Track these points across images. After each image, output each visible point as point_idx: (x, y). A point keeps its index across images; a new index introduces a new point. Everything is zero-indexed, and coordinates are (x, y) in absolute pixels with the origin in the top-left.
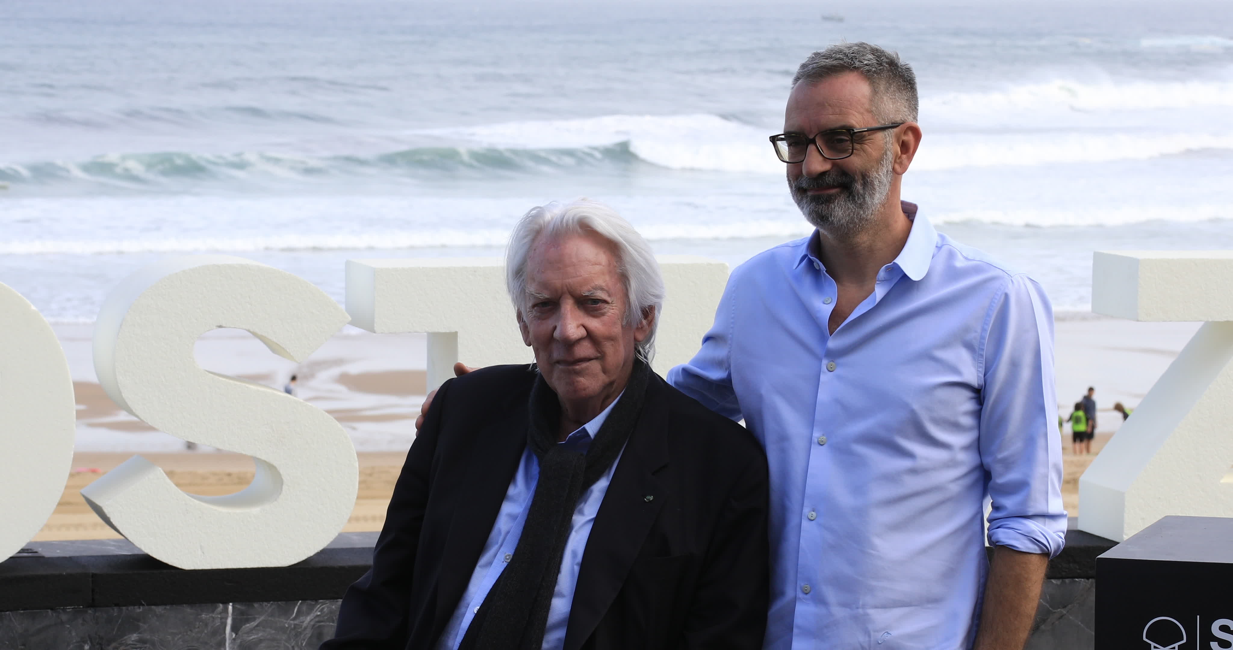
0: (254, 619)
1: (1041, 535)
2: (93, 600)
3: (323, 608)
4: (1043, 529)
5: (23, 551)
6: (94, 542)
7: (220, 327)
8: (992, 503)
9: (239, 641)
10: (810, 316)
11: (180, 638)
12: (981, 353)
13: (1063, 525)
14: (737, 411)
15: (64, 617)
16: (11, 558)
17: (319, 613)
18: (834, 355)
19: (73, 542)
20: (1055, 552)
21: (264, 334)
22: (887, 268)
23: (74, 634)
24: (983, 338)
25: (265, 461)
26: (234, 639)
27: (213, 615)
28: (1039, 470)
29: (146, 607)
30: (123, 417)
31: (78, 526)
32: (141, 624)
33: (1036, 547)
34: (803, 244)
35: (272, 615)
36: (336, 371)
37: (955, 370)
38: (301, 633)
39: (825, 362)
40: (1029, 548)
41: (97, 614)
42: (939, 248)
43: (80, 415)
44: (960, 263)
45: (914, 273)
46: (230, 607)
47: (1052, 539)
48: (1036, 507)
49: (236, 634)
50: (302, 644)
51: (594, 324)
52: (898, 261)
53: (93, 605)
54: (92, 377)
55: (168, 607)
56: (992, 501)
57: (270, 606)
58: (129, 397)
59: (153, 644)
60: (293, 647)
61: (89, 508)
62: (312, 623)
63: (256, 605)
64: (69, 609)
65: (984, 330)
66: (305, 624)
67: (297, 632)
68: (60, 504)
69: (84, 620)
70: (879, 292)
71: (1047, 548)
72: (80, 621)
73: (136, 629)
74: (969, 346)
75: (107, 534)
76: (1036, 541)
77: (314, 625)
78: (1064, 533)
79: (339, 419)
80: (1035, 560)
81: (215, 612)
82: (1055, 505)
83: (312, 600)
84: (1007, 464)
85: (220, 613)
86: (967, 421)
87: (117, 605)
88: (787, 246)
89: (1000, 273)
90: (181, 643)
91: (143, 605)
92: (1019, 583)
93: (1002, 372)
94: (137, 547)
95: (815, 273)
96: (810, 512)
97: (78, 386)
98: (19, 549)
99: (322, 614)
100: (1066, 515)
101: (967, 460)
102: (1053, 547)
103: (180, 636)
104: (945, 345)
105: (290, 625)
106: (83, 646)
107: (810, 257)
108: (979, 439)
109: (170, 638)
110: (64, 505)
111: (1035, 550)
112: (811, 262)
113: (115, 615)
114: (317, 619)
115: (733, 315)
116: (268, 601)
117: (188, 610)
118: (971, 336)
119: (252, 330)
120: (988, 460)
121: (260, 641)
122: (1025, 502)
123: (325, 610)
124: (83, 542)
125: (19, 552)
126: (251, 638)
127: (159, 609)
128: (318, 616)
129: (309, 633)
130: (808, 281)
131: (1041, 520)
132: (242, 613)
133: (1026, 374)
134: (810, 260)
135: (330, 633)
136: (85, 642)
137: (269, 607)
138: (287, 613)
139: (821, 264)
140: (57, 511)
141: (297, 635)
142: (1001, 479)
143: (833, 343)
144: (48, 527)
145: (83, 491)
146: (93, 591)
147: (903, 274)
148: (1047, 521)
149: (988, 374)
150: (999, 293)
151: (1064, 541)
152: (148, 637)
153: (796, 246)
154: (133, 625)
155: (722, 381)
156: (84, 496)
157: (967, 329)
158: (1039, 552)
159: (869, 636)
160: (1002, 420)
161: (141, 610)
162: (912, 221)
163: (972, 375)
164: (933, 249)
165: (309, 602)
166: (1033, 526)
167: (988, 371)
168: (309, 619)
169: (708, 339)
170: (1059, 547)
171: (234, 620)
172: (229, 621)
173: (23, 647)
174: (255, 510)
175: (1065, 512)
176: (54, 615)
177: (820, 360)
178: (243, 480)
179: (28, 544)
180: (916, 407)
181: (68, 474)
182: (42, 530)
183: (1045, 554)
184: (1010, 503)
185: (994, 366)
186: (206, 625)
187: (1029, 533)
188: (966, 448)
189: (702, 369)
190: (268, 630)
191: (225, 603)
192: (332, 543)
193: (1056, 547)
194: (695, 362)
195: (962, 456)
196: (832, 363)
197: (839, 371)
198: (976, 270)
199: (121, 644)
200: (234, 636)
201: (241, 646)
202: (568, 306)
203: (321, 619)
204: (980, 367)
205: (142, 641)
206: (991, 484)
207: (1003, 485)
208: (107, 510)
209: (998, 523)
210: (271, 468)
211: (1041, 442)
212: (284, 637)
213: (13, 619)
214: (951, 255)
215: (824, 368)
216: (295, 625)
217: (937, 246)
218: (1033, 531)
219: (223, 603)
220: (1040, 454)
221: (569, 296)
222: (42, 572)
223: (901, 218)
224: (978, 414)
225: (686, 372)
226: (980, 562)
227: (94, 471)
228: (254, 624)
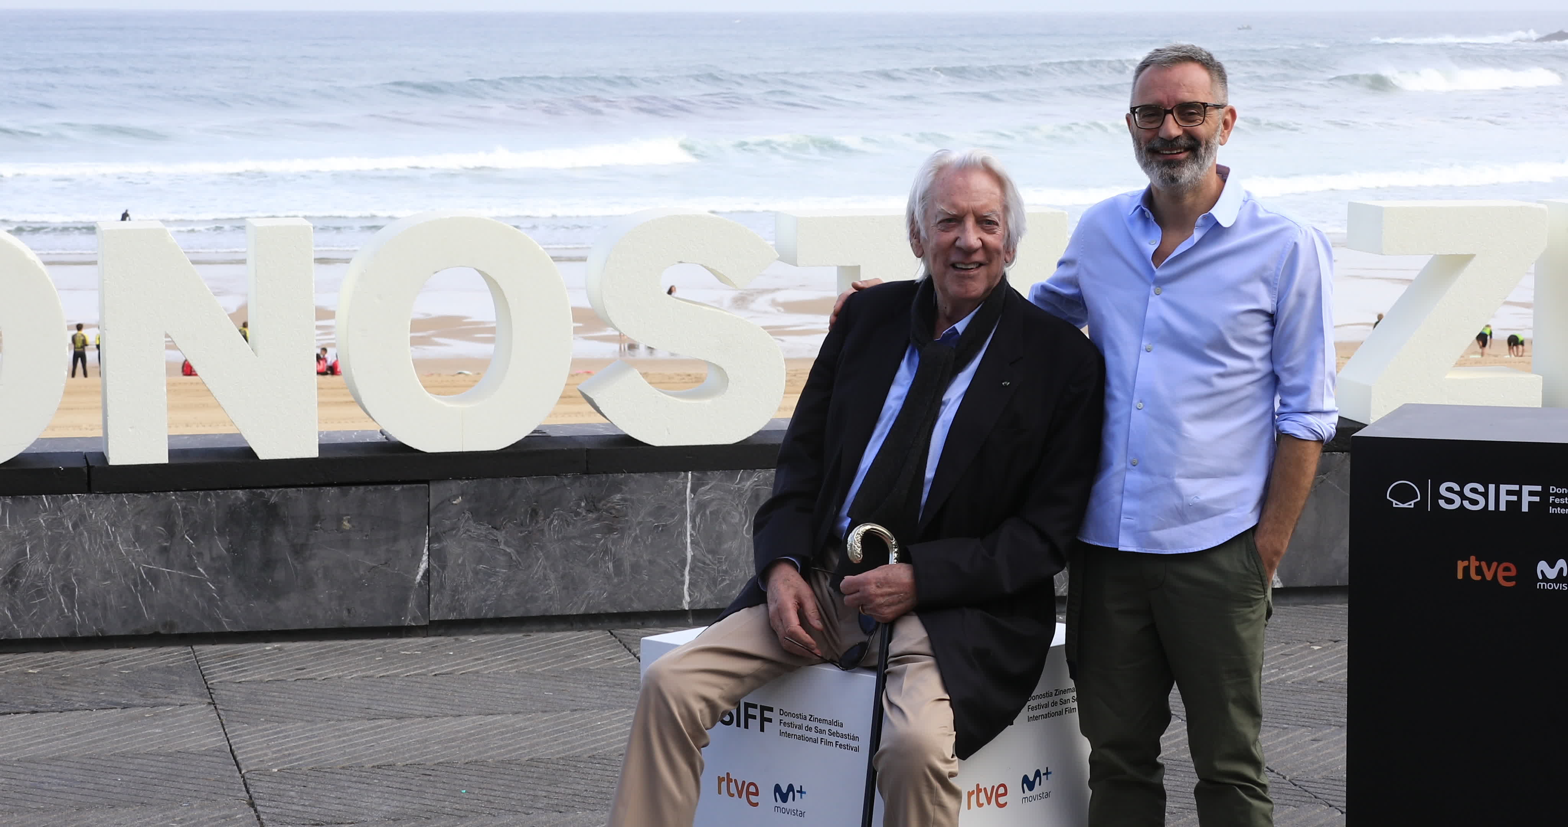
0: (708, 484)
1: (1317, 426)
2: (587, 468)
3: (759, 476)
4: (1319, 422)
5: (535, 431)
6: (588, 425)
7: (681, 262)
8: (1280, 400)
9: (696, 500)
10: (1140, 253)
11: (652, 498)
12: (1275, 286)
13: (1335, 419)
14: (1082, 322)
15: (566, 482)
16: (526, 437)
17: (756, 479)
18: (1161, 282)
19: (573, 425)
20: (1328, 439)
21: (714, 268)
22: (1204, 217)
23: (573, 494)
24: (1277, 275)
25: (714, 364)
26: (692, 499)
27: (677, 481)
28: (1318, 378)
29: (627, 474)
30: (610, 332)
31: (577, 414)
32: (623, 487)
33: (1313, 436)
34: (1137, 195)
35: (721, 480)
36: (769, 297)
37: (1254, 298)
38: (742, 494)
39: (1153, 287)
40: (1308, 437)
41: (590, 479)
42: (1245, 202)
43: (576, 330)
44: (1261, 215)
45: (1225, 221)
46: (690, 475)
47: (1326, 429)
48: (1315, 405)
49: (694, 495)
50: (744, 503)
51: (989, 239)
52: (1212, 211)
53: (587, 472)
54: (585, 304)
55: (643, 474)
56: (1280, 398)
57: (720, 474)
58: (613, 315)
59: (632, 502)
60: (737, 505)
61: (585, 401)
62: (751, 487)
63: (709, 473)
64: (570, 475)
65: (1278, 269)
66: (745, 488)
67: (740, 493)
68: (561, 397)
69: (580, 483)
70: (1197, 235)
71: (1322, 436)
72: (578, 484)
73: (620, 491)
74: (1266, 281)
75: (598, 419)
76: (1313, 432)
77: (752, 489)
78: (1335, 424)
79: (772, 334)
80: (1312, 445)
81: (679, 478)
82: (1329, 404)
83: (751, 469)
84: (1292, 371)
85: (682, 479)
86: (1263, 338)
87: (605, 473)
88: (1126, 194)
89: (1292, 224)
90: (653, 501)
91: (624, 472)
92: (1299, 463)
93: (1292, 300)
94: (619, 429)
95: (1146, 220)
96: (1138, 403)
97: (574, 309)
98: (532, 431)
99: (759, 479)
100: (1337, 412)
101: (1263, 367)
102: (1326, 436)
103: (653, 496)
104: (1248, 280)
105: (735, 488)
106: (581, 504)
107: (1143, 208)
108: (1271, 352)
109: (644, 497)
110: (565, 398)
111: (1312, 437)
112: (1143, 211)
113: (604, 480)
114: (755, 484)
115: (1082, 246)
116: (718, 470)
117: (657, 476)
118: (1267, 274)
119: (704, 265)
120: (1277, 369)
121: (713, 500)
122: (1307, 401)
123: (761, 476)
124: (580, 425)
125: (532, 433)
126: (705, 498)
127: (636, 476)
128: (756, 481)
129: (749, 494)
130: (1139, 225)
131: (1318, 415)
132: (699, 479)
133: (1310, 302)
134: (1142, 209)
135: (767, 493)
136: (581, 500)
137: (718, 474)
138: (732, 479)
139: (1150, 214)
140: (558, 403)
141: (740, 496)
142: (1288, 381)
143: (1159, 273)
144: (554, 414)
145: (578, 387)
146: (587, 462)
147: (1215, 222)
148: (1322, 416)
149: (1281, 302)
150: (1291, 241)
151: (1335, 431)
152: (629, 497)
153: (1133, 197)
154: (617, 487)
155: (1073, 296)
156: (579, 391)
157: (1264, 268)
158: (1315, 439)
159: (1183, 500)
160: (1291, 337)
161: (623, 476)
162: (1225, 181)
163: (1267, 303)
164: (1241, 203)
165: (749, 470)
166: (1311, 419)
167: (1280, 300)
168: (749, 483)
169: (1061, 263)
170: (1331, 435)
171: (692, 484)
172: (689, 485)
173: (535, 504)
174: (708, 401)
175: (1337, 409)
176: (559, 479)
177: (1150, 286)
178: (699, 379)
179: (539, 426)
180: (1222, 328)
181: (567, 375)
182: (550, 416)
183: (1320, 441)
184: (1294, 402)
185: (1285, 297)
186: (672, 488)
187: (1307, 424)
188: (1262, 359)
189: (1057, 286)
190: (718, 492)
191: (686, 471)
192: (766, 426)
193: (1328, 435)
194: (1051, 281)
195: (1259, 365)
196: (1158, 288)
197: (1163, 294)
198: (1272, 221)
199: (609, 502)
200: (693, 496)
201: (698, 503)
202: (970, 223)
203: (758, 484)
204: (1274, 297)
205: (624, 500)
206: (1280, 386)
207: (1289, 388)
208: (596, 401)
209: (1284, 416)
210: (719, 369)
211: (1319, 356)
212: (730, 497)
213: (528, 482)
214: (1254, 207)
215: (1152, 292)
216: (739, 488)
217: (1244, 201)
218: (1311, 423)
219: (684, 472)
220: (1319, 365)
221: (972, 215)
222: (549, 447)
223: (1214, 179)
224: (1271, 333)
225: (1044, 288)
226: (1270, 448)
227: (588, 373)
228: (708, 487)
